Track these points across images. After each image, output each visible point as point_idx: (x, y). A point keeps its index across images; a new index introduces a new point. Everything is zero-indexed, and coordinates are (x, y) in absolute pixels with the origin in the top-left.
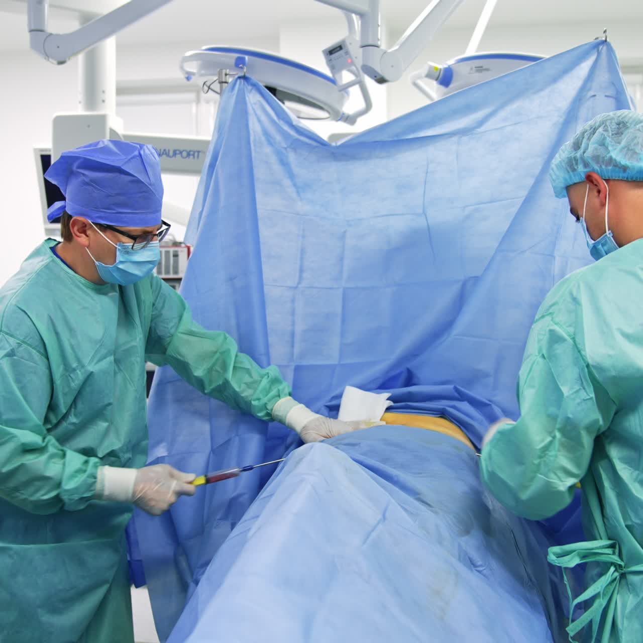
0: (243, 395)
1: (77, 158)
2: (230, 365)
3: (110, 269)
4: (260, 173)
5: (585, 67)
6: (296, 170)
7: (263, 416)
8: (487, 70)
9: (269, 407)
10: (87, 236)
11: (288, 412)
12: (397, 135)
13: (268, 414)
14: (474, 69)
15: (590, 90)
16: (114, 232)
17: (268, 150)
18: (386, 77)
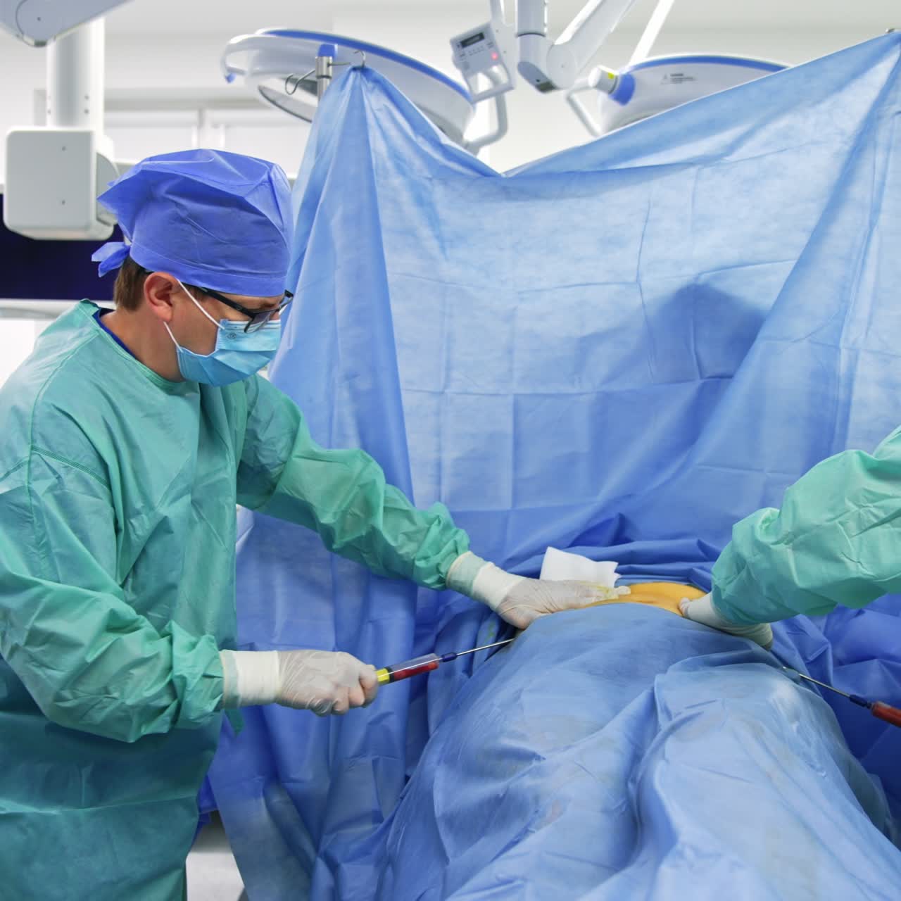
0: (401, 552)
1: (172, 177)
2: (378, 506)
3: (201, 361)
4: (387, 217)
5: (882, 71)
6: (443, 211)
7: (433, 584)
8: (690, 79)
9: (443, 570)
10: (170, 304)
11: (474, 577)
12: (603, 164)
13: (441, 580)
14: (669, 76)
15: (893, 102)
16: (217, 300)
17: (397, 181)
18: (556, 82)
